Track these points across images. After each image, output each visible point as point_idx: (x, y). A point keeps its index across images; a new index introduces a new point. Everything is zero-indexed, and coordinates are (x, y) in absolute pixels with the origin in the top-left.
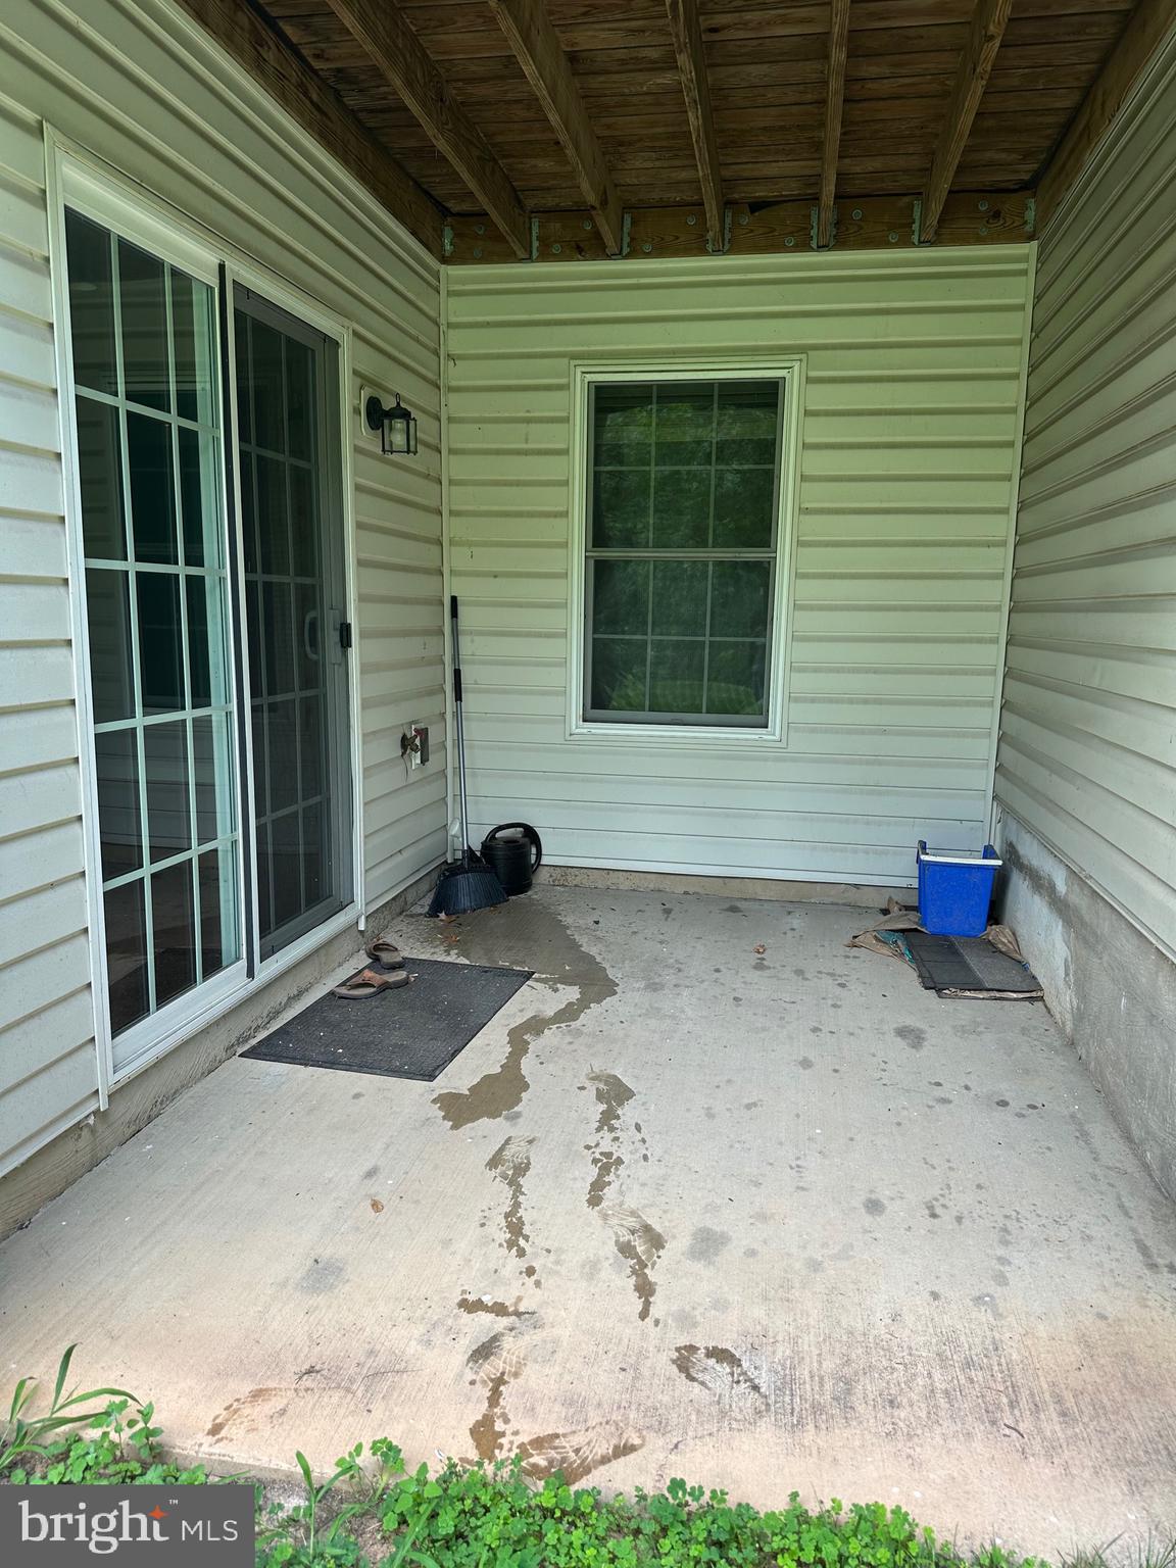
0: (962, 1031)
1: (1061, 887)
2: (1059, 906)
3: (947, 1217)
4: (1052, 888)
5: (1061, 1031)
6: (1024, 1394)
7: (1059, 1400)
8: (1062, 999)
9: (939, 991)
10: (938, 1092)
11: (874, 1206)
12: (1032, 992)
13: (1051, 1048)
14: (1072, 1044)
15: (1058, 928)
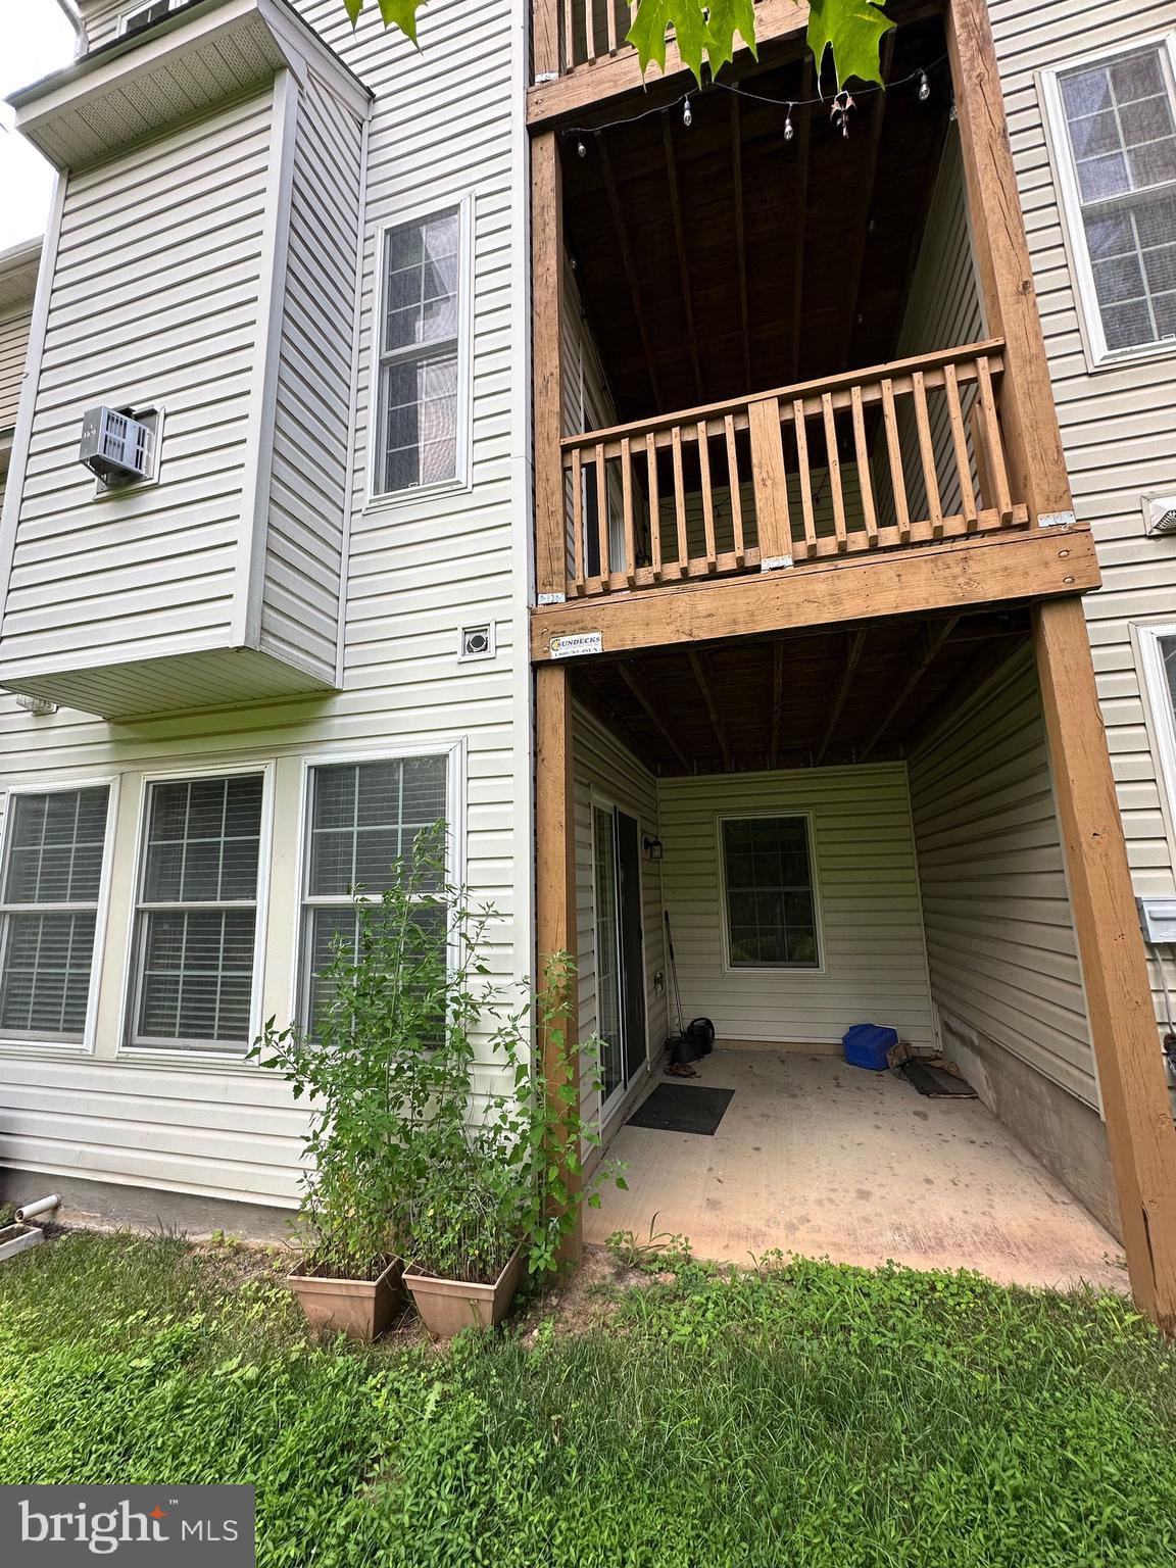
0: (945, 1112)
1: (976, 1041)
2: (978, 1051)
3: (961, 1185)
4: (972, 1042)
5: (991, 1112)
6: (1012, 1244)
7: (1027, 1245)
8: (989, 1096)
9: (928, 1095)
10: (941, 1138)
11: (928, 1181)
12: (973, 1095)
13: (988, 1119)
14: (998, 1117)
15: (979, 1062)
